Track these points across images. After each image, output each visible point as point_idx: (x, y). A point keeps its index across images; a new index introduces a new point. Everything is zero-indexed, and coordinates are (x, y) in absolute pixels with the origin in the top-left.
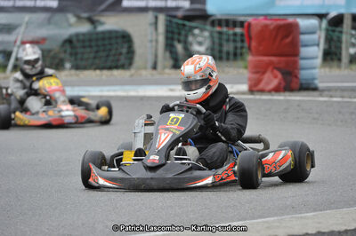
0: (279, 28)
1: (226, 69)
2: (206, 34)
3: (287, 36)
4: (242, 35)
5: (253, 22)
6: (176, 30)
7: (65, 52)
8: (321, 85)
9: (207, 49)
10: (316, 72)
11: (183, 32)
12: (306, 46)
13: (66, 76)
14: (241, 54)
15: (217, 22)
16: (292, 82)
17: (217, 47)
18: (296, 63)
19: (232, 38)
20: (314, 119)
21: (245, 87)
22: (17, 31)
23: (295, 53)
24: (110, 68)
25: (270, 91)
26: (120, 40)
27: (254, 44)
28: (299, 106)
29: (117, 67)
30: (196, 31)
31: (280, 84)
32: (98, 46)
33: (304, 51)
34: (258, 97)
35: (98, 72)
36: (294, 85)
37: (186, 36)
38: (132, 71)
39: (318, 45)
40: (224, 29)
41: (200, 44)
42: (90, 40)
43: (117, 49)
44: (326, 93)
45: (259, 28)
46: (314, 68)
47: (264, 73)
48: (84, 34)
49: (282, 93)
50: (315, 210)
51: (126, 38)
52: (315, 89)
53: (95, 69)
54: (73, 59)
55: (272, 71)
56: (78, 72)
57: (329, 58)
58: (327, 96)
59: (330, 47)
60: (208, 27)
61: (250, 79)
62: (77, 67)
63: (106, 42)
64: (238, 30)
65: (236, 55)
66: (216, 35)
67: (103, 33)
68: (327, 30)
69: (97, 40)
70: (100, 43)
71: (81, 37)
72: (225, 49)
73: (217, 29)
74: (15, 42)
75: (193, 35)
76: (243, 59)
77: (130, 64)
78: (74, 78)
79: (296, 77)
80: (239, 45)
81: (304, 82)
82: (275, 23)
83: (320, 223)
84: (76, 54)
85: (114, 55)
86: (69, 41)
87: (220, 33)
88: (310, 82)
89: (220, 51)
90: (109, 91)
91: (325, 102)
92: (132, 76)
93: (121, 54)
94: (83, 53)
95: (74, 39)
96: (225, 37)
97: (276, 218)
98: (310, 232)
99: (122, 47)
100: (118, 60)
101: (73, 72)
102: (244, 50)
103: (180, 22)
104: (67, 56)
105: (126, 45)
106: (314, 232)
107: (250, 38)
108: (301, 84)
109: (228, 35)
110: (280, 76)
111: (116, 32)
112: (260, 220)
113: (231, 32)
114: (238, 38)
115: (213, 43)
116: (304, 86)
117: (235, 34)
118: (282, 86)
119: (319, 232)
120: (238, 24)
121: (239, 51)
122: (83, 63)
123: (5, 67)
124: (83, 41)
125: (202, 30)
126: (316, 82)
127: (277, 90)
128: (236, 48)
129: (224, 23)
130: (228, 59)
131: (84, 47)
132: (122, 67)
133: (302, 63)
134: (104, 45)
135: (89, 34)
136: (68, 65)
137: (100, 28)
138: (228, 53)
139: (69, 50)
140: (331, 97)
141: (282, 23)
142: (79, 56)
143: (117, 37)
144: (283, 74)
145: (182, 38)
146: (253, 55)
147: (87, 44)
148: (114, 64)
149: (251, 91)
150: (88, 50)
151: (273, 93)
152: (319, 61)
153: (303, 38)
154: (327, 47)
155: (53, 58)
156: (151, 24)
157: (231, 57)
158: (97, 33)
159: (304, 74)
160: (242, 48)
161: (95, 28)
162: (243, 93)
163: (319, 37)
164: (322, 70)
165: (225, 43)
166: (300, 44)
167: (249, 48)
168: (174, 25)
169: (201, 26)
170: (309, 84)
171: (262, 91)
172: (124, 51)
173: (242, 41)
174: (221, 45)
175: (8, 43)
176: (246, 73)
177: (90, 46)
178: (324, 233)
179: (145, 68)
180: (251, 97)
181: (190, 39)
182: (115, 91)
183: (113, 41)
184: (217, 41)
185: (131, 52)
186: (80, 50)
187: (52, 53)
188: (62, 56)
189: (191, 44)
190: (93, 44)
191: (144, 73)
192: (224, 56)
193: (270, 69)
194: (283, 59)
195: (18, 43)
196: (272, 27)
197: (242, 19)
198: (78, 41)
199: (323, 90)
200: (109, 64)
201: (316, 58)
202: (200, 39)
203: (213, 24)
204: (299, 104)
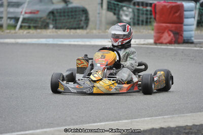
0: (172, 7)
1: (142, 31)
2: (130, 10)
3: (176, 12)
4: (151, 11)
5: (157, 4)
6: (113, 8)
7: (50, 19)
8: (195, 41)
9: (131, 19)
10: (193, 33)
11: (117, 9)
12: (187, 18)
13: (50, 32)
14: (150, 22)
15: (136, 4)
16: (179, 38)
17: (136, 18)
18: (181, 28)
19: (145, 12)
20: (191, 60)
21: (152, 41)
22: (23, 6)
23: (181, 22)
24: (75, 29)
25: (166, 44)
26: (81, 13)
27: (157, 16)
28: (183, 52)
29: (79, 28)
30: (125, 8)
31: (172, 39)
32: (68, 16)
33: (186, 21)
34: (159, 46)
35: (68, 30)
36: (180, 40)
37: (119, 11)
38: (88, 30)
39: (194, 18)
40: (141, 7)
41: (127, 15)
42: (64, 12)
43: (79, 18)
44: (198, 45)
45: (161, 7)
46: (192, 31)
47: (163, 33)
48: (60, 9)
49: (173, 45)
50: (191, 112)
51: (85, 11)
52: (192, 43)
53: (67, 29)
54: (54, 22)
55: (168, 32)
56: (57, 30)
57: (200, 25)
58: (199, 47)
59: (201, 19)
60: (132, 6)
61: (155, 36)
62: (56, 28)
63: (73, 14)
64: (149, 8)
65: (147, 22)
66: (136, 11)
67: (72, 8)
68: (200, 9)
69: (68, 12)
70: (70, 14)
71: (59, 11)
72: (141, 19)
73: (137, 7)
74: (22, 12)
75: (123, 10)
76: (151, 25)
77: (87, 26)
78: (55, 34)
79: (182, 36)
80: (149, 16)
81: (185, 38)
82: (170, 4)
83: (194, 120)
84: (56, 20)
85: (78, 21)
86: (52, 13)
87: (138, 10)
88: (189, 38)
89: (138, 20)
90: (74, 41)
91: (198, 50)
92: (87, 33)
93: (81, 20)
94: (60, 20)
95: (55, 12)
96: (141, 12)
97: (169, 116)
98: (189, 125)
99: (82, 17)
100: (80, 24)
101: (54, 30)
102: (152, 20)
103: (116, 3)
104: (51, 21)
105: (84, 16)
106: (191, 125)
107: (155, 13)
108: (184, 40)
109: (143, 11)
110: (172, 35)
111: (79, 8)
112: (160, 117)
113: (145, 9)
114: (149, 13)
115: (134, 15)
116: (186, 41)
117: (147, 11)
118: (173, 41)
119: (194, 125)
120: (149, 5)
121: (149, 20)
122: (60, 25)
123: (15, 27)
124: (60, 13)
125: (128, 7)
126: (193, 39)
127: (170, 43)
128: (147, 18)
129: (140, 4)
130: (142, 25)
131: (60, 16)
132: (82, 28)
133: (185, 28)
134: (72, 15)
135: (64, 9)
136: (51, 26)
137: (70, 6)
138: (143, 21)
139: (52, 17)
140: (201, 47)
141: (174, 4)
142: (58, 21)
143: (79, 11)
144: (174, 34)
145: (116, 12)
146: (157, 23)
147: (62, 14)
148: (77, 26)
149: (156, 43)
150: (63, 18)
151: (168, 44)
152: (194, 27)
153: (186, 13)
154: (199, 19)
155: (43, 22)
156: (99, 4)
157: (144, 23)
158: (68, 9)
159: (186, 34)
160: (151, 18)
161: (67, 5)
162: (151, 44)
163: (195, 13)
164: (196, 32)
165: (140, 15)
166: (184, 17)
167: (155, 18)
168: (112, 5)
169: (128, 5)
170: (188, 40)
171: (161, 43)
172: (83, 18)
173: (151, 14)
174: (138, 16)
175: (18, 13)
176: (152, 33)
177: (64, 16)
178: (197, 125)
179: (95, 29)
180: (156, 46)
181: (121, 12)
182: (78, 41)
183: (77, 13)
184: (136, 14)
185: (87, 20)
186: (58, 18)
187: (42, 20)
188: (48, 21)
189: (122, 16)
190: (66, 14)
191: (95, 32)
192: (140, 23)
193: (166, 31)
194: (174, 25)
195: (23, 13)
196: (168, 7)
197: (151, 2)
198: (57, 12)
199: (197, 44)
200: (74, 26)
201: (193, 25)
202: (127, 13)
203: (134, 4)
204: (183, 51)
